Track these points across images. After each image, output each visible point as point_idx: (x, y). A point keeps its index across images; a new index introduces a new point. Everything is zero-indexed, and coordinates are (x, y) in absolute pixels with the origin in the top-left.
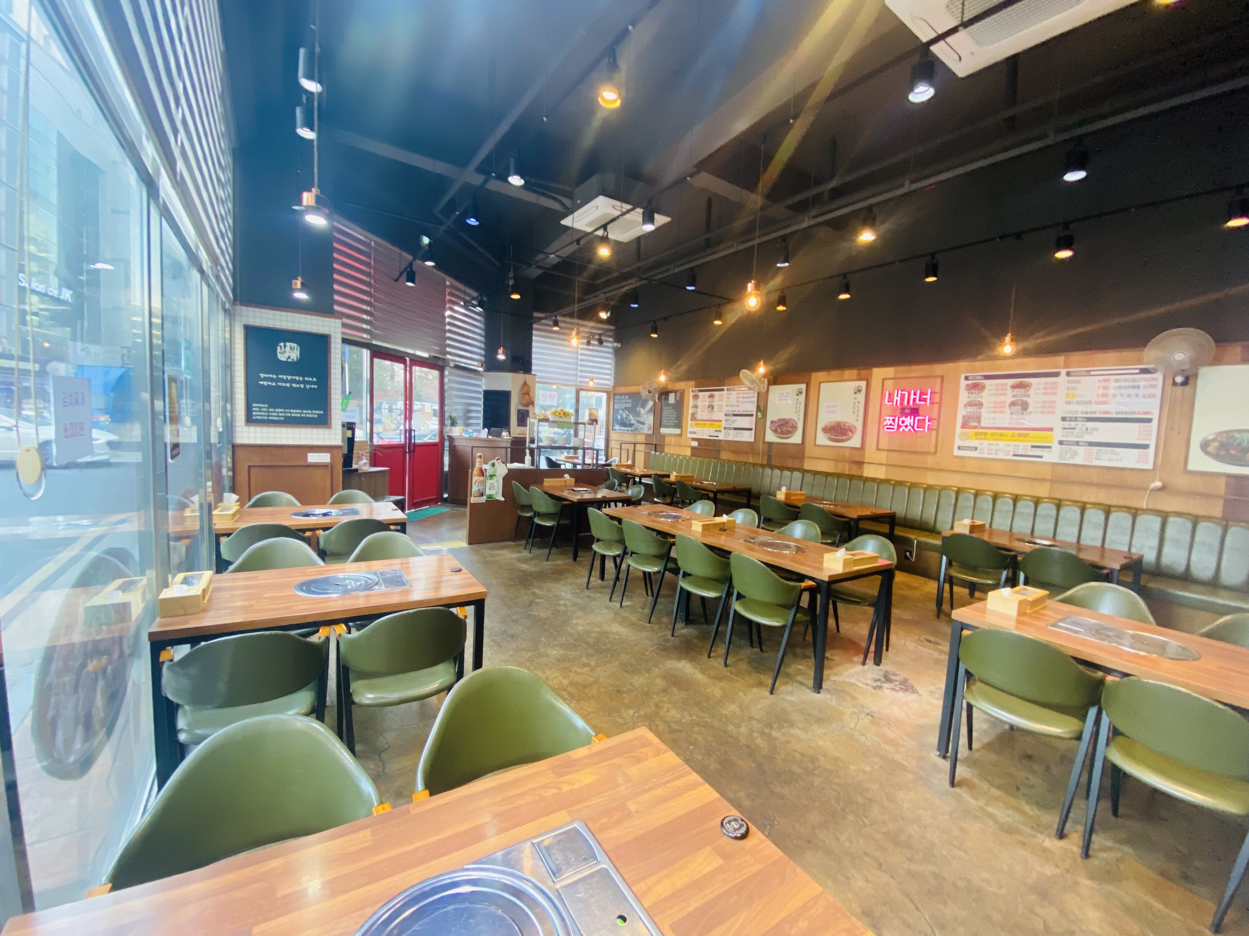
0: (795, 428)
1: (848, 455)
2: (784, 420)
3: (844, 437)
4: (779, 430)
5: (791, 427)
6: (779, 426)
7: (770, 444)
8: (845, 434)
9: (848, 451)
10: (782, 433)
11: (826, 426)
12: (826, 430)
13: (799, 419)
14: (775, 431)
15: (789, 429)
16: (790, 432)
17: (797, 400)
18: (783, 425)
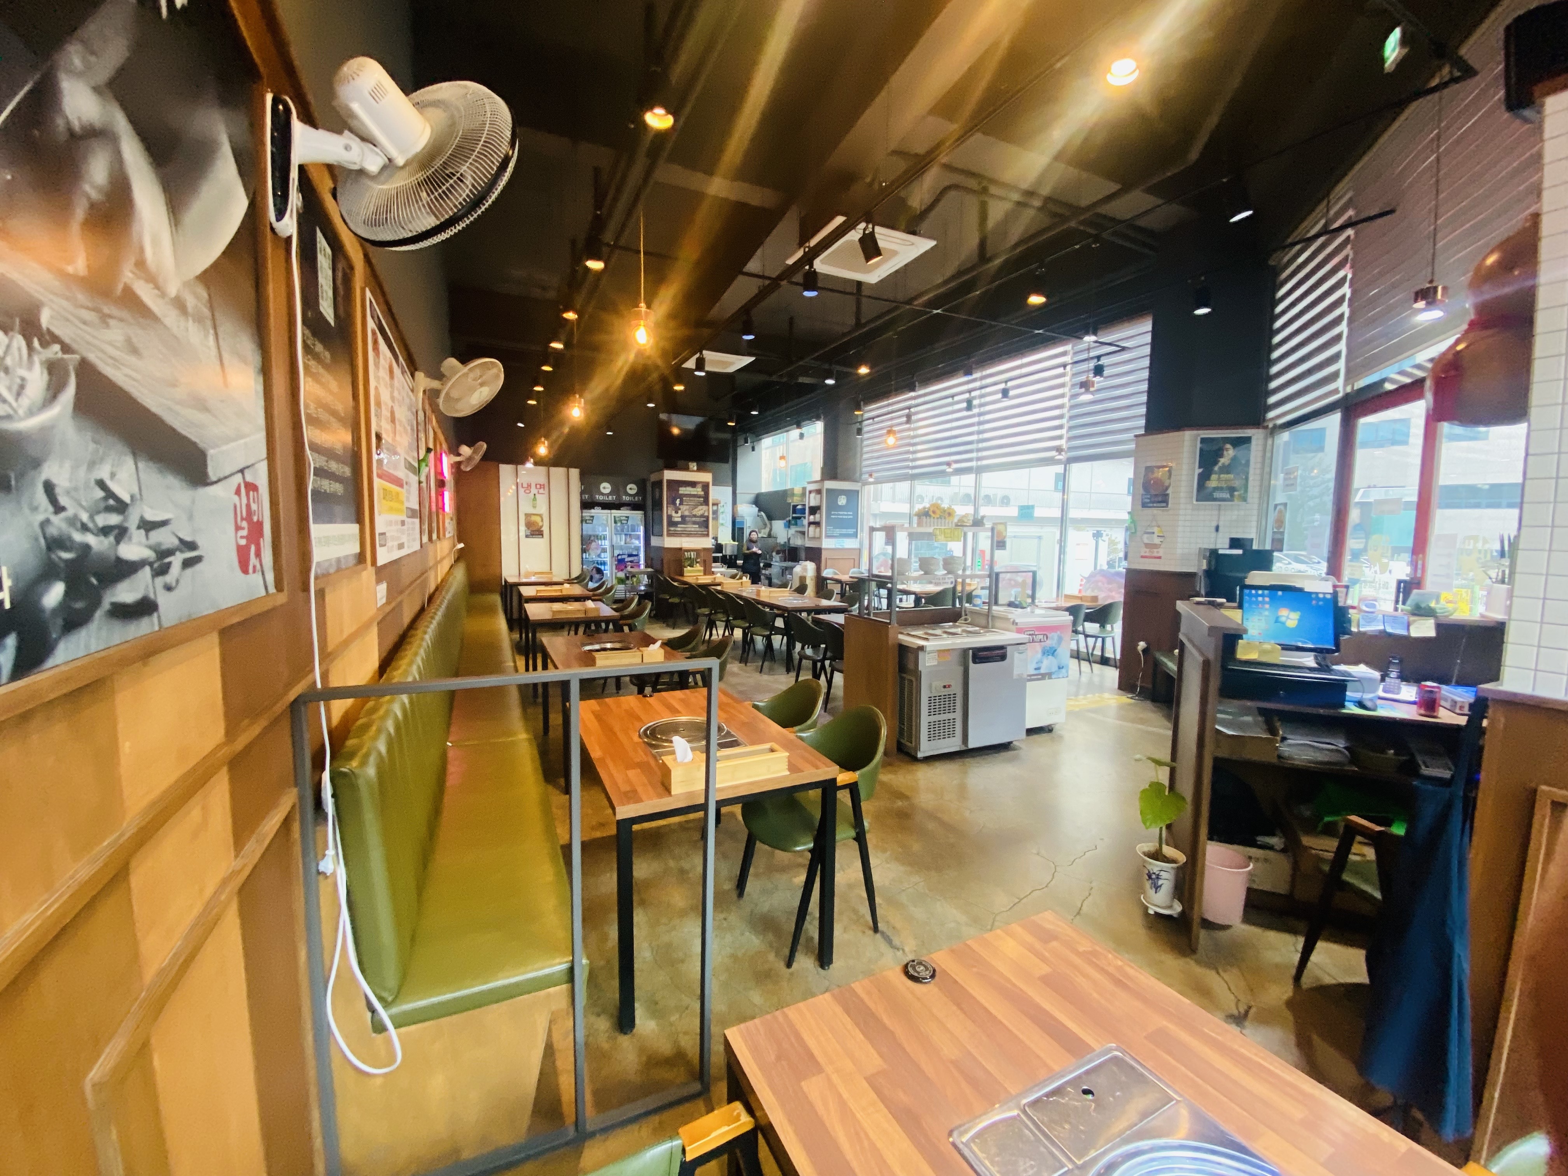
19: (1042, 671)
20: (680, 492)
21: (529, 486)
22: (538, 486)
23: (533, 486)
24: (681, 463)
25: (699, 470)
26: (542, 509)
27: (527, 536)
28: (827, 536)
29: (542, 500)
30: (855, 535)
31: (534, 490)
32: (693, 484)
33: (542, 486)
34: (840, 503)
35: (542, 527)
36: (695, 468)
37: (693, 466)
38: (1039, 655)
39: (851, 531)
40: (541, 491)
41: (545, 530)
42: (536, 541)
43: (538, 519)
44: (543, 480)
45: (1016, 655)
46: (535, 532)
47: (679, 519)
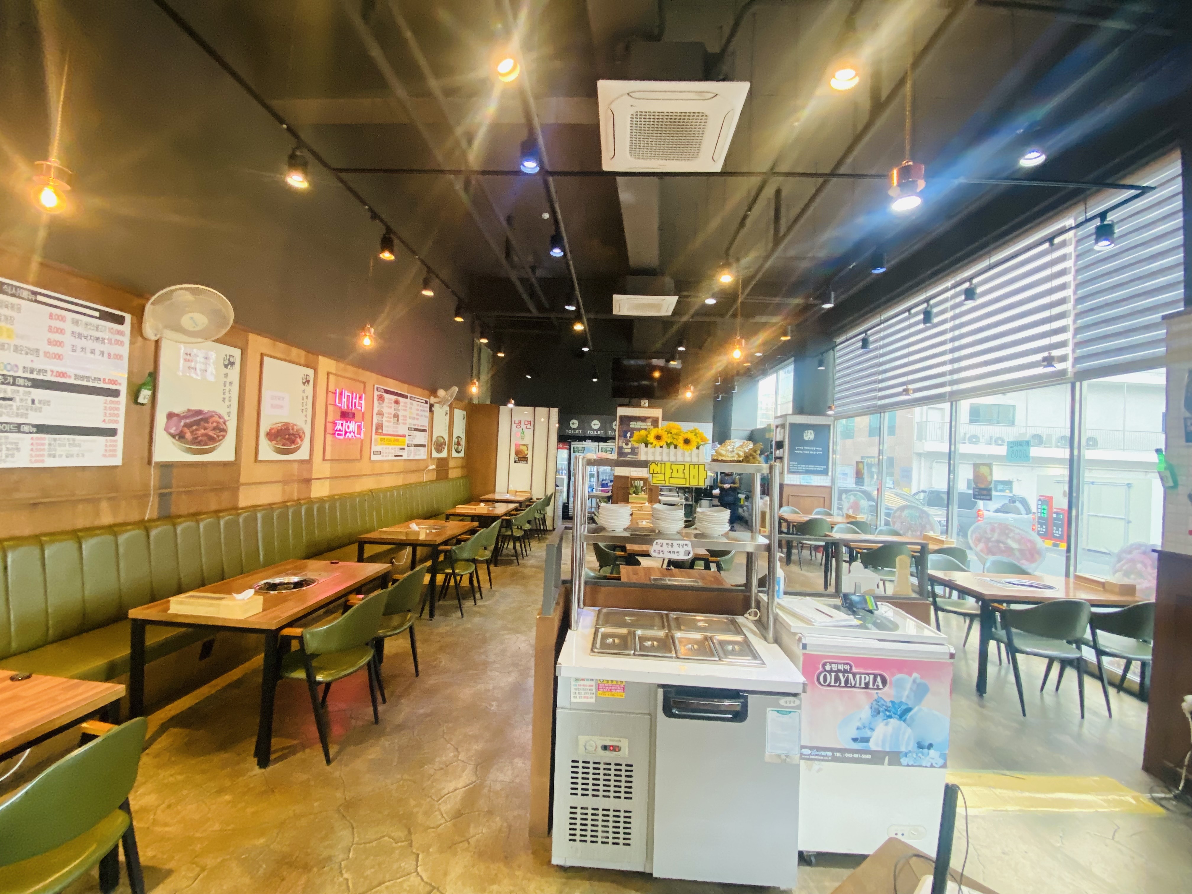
0: (221, 430)
1: (296, 472)
2: (199, 412)
3: (293, 446)
4: (188, 436)
5: (214, 429)
6: (187, 426)
7: (166, 467)
8: (293, 442)
9: (296, 466)
10: (195, 441)
11: (271, 429)
12: (272, 435)
13: (229, 414)
14: (180, 437)
15: (211, 433)
16: (212, 439)
17: (226, 375)
18: (197, 423)
19: (872, 745)
20: (631, 426)
21: (520, 422)
22: (526, 423)
23: (523, 422)
24: (634, 400)
25: (649, 407)
26: (528, 440)
27: (515, 462)
28: (790, 472)
29: (528, 433)
30: (825, 472)
31: (523, 426)
32: (643, 419)
33: (529, 423)
34: (806, 438)
35: (527, 454)
36: (647, 405)
37: (645, 403)
38: (866, 713)
39: (822, 467)
40: (528, 426)
41: (529, 456)
42: (522, 466)
43: (524, 448)
44: (530, 419)
45: (771, 714)
46: (521, 458)
47: (629, 451)
